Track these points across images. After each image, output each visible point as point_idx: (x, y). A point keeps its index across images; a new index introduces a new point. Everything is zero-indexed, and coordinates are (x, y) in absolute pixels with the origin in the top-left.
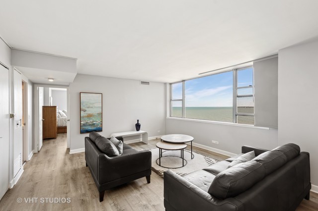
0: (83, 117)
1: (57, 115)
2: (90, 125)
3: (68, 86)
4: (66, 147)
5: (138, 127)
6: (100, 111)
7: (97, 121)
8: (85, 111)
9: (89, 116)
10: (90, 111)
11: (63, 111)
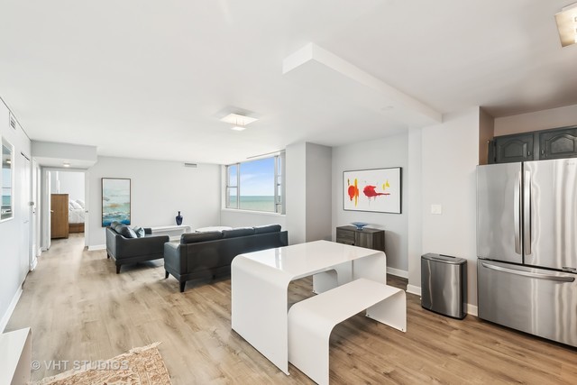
0: (106, 207)
1: (70, 206)
2: (114, 217)
3: (86, 169)
4: (83, 246)
5: (179, 220)
6: (127, 200)
7: (124, 213)
8: (108, 200)
9: (114, 206)
10: (114, 201)
11: (78, 202)
